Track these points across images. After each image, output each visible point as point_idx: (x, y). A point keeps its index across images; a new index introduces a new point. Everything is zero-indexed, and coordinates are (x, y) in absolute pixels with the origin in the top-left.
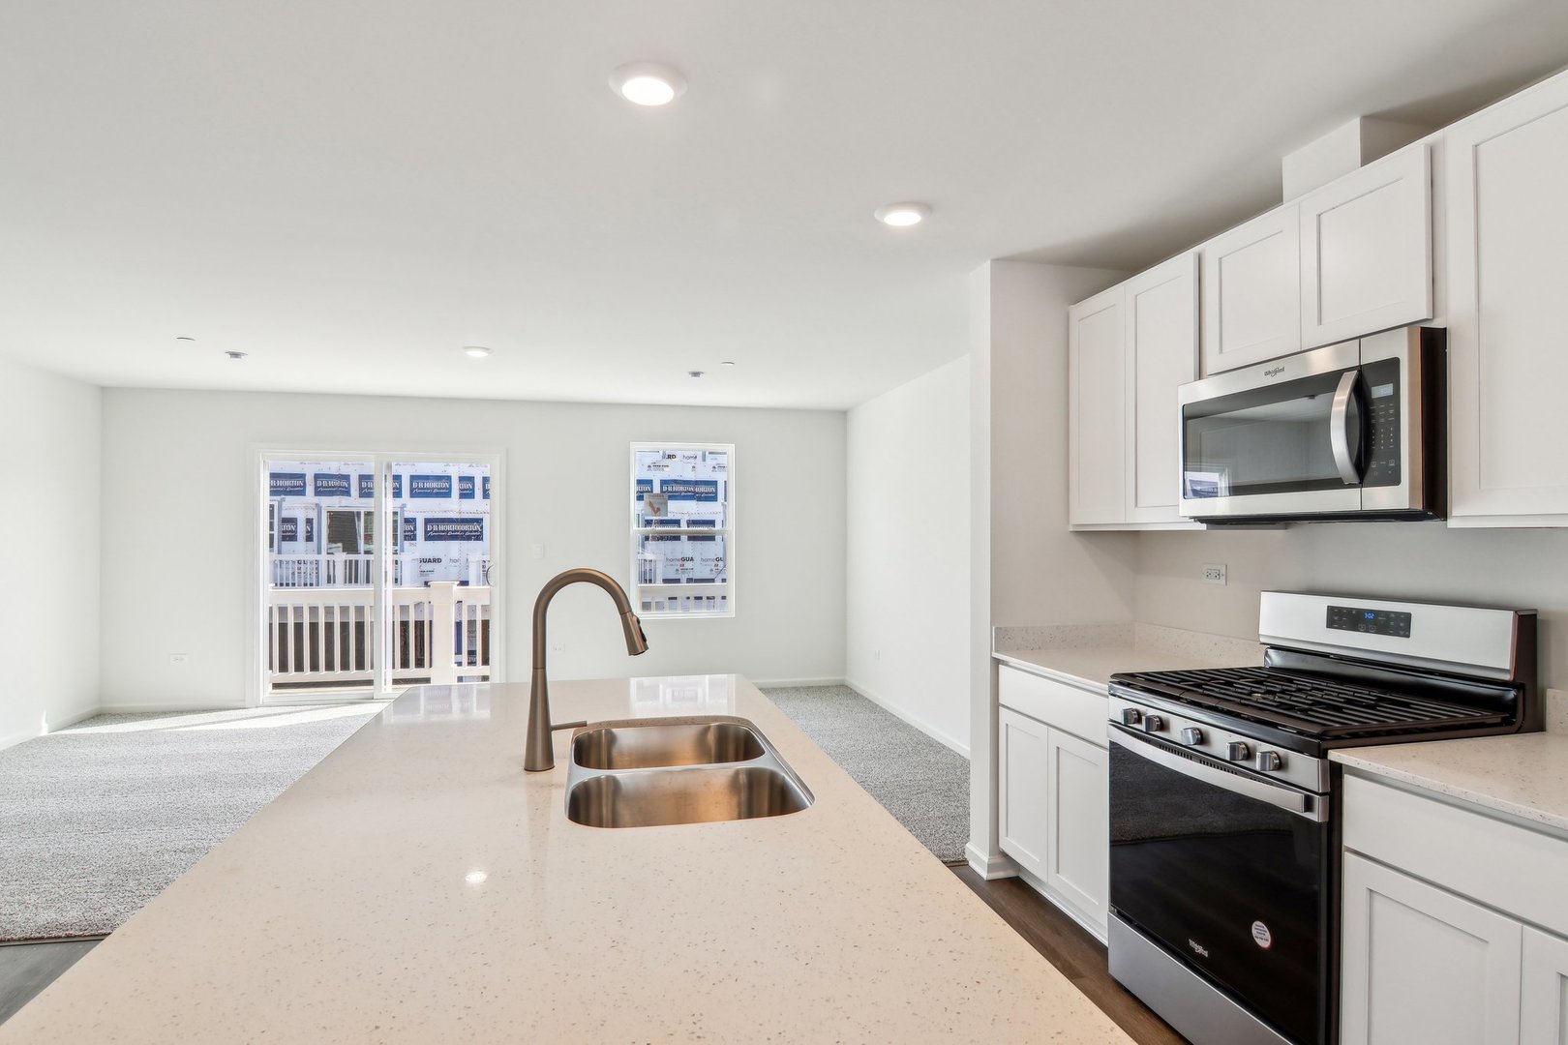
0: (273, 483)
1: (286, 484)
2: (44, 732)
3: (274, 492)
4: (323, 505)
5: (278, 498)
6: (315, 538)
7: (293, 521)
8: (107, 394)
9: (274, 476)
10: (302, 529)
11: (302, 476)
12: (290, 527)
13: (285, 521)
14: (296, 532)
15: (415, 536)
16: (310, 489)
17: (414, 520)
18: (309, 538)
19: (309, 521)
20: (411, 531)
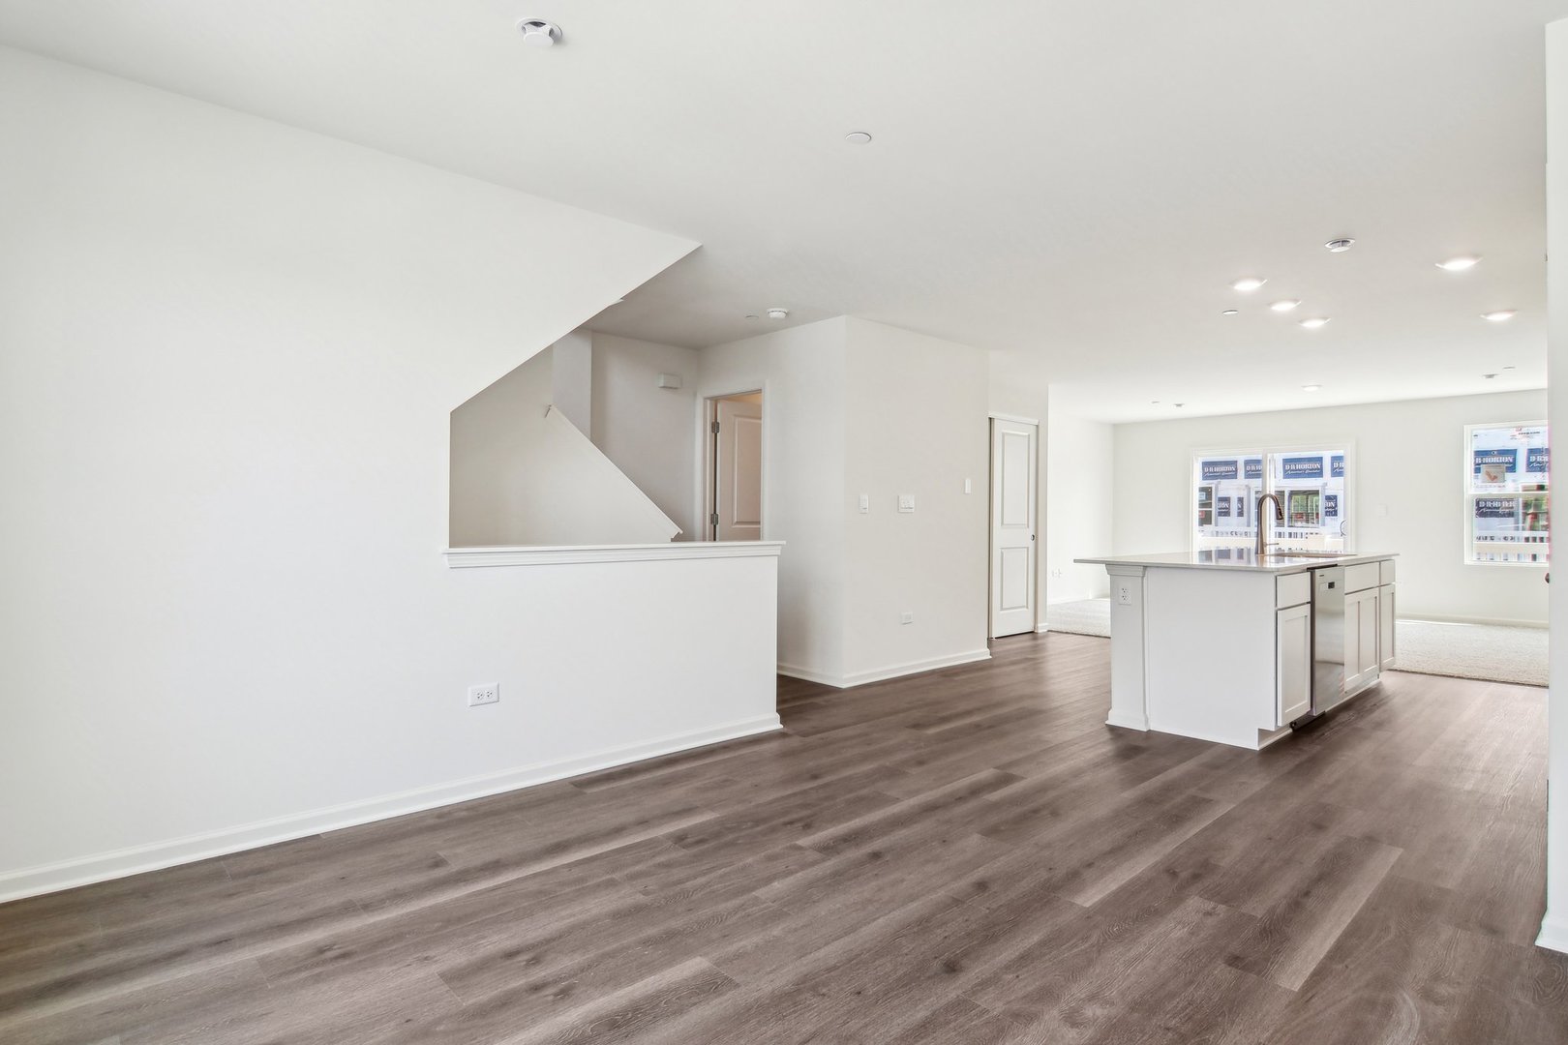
0: (1206, 470)
1: (1217, 470)
2: (1090, 598)
3: (1206, 477)
4: (1252, 486)
5: (1215, 481)
6: (1245, 514)
7: (1227, 500)
8: (1118, 428)
9: (1206, 464)
10: (1234, 507)
11: (1234, 463)
12: (1225, 505)
13: (1222, 500)
14: (1229, 508)
15: (1336, 511)
16: (1241, 473)
17: (1335, 497)
18: (1241, 514)
19: (1241, 500)
20: (1332, 507)
